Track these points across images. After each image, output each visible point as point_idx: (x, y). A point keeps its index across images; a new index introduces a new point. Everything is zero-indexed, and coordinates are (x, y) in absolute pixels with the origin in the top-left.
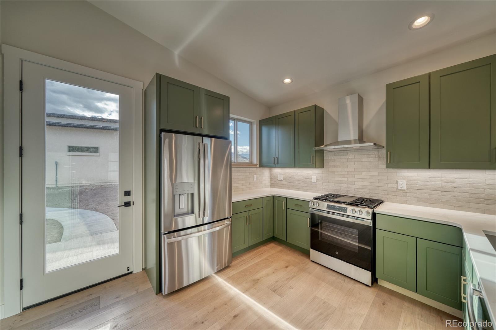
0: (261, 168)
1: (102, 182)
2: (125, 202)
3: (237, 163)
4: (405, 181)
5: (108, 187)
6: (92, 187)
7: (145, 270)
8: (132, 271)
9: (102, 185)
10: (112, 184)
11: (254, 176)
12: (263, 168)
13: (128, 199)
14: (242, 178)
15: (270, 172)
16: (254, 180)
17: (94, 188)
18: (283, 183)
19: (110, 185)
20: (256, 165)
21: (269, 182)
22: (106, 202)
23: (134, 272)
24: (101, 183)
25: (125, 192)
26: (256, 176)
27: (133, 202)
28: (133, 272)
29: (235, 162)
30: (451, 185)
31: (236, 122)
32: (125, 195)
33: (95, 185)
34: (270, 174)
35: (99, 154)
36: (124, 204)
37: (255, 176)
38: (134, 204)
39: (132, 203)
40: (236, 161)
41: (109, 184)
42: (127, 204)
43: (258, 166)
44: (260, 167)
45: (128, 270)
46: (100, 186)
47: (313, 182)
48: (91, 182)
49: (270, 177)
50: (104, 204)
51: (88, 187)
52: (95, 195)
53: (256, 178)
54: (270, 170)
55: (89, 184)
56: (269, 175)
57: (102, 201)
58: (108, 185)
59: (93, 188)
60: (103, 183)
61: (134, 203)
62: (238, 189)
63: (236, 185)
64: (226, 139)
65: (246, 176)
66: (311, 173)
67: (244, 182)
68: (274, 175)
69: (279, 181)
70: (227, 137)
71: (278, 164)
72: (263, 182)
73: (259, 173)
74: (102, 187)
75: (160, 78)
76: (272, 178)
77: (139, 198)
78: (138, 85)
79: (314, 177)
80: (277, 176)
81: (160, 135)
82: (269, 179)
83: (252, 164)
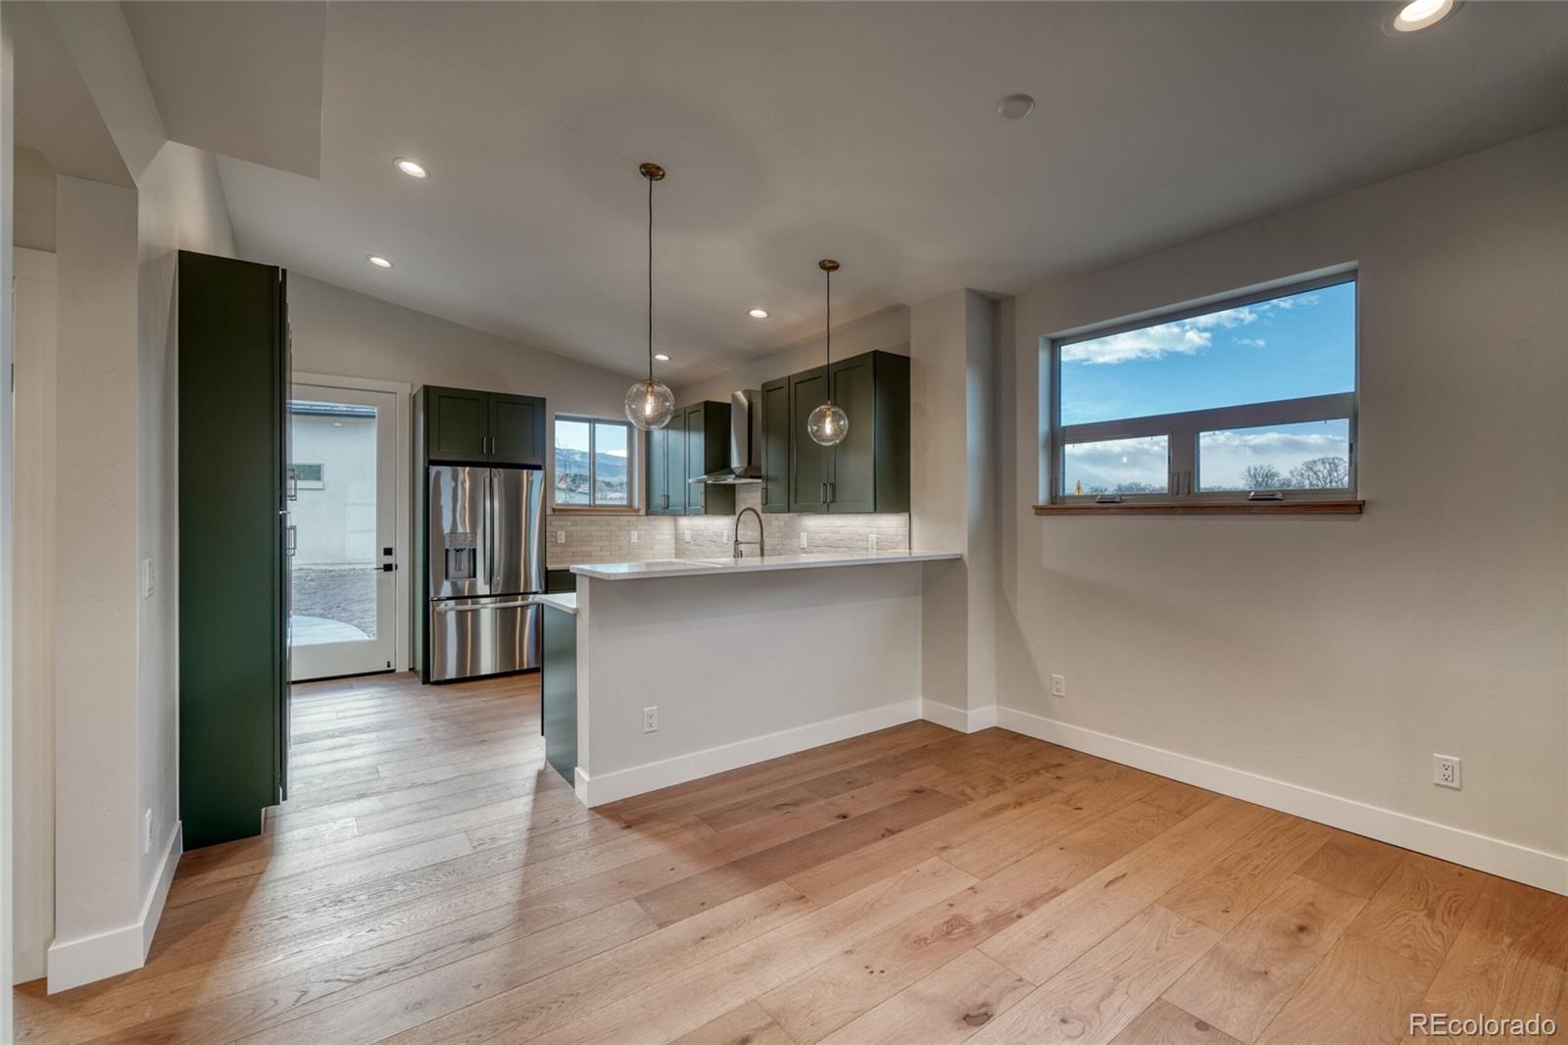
0: (650, 517)
2: (385, 563)
3: (593, 507)
5: (345, 576)
7: (412, 669)
8: (394, 668)
9: (330, 571)
10: (357, 567)
11: (632, 532)
12: (656, 517)
13: (388, 560)
14: (601, 537)
15: (675, 525)
16: (632, 541)
18: (690, 548)
19: (350, 570)
20: (638, 510)
21: (673, 545)
23: (397, 671)
24: (326, 564)
25: (384, 551)
26: (636, 532)
27: (396, 566)
28: (395, 670)
29: (590, 505)
31: (592, 425)
32: (385, 554)
35: (324, 485)
36: (383, 567)
37: (634, 535)
38: (398, 568)
39: (394, 567)
41: (347, 566)
42: (388, 568)
43: (643, 512)
44: (647, 514)
45: (389, 666)
46: (325, 571)
49: (676, 536)
50: (341, 608)
52: (316, 593)
53: (635, 537)
54: (675, 521)
56: (673, 532)
57: (336, 603)
58: (344, 570)
60: (332, 564)
61: (398, 566)
62: (591, 556)
63: (585, 549)
64: (538, 468)
65: (611, 532)
66: (720, 525)
67: (607, 543)
68: (681, 532)
69: (686, 545)
70: (539, 463)
71: (668, 510)
72: (656, 547)
73: (646, 527)
74: (332, 573)
75: (428, 390)
76: (678, 539)
77: (401, 558)
78: (404, 388)
79: (726, 532)
80: (684, 534)
81: (428, 468)
82: (673, 541)
83: (628, 509)
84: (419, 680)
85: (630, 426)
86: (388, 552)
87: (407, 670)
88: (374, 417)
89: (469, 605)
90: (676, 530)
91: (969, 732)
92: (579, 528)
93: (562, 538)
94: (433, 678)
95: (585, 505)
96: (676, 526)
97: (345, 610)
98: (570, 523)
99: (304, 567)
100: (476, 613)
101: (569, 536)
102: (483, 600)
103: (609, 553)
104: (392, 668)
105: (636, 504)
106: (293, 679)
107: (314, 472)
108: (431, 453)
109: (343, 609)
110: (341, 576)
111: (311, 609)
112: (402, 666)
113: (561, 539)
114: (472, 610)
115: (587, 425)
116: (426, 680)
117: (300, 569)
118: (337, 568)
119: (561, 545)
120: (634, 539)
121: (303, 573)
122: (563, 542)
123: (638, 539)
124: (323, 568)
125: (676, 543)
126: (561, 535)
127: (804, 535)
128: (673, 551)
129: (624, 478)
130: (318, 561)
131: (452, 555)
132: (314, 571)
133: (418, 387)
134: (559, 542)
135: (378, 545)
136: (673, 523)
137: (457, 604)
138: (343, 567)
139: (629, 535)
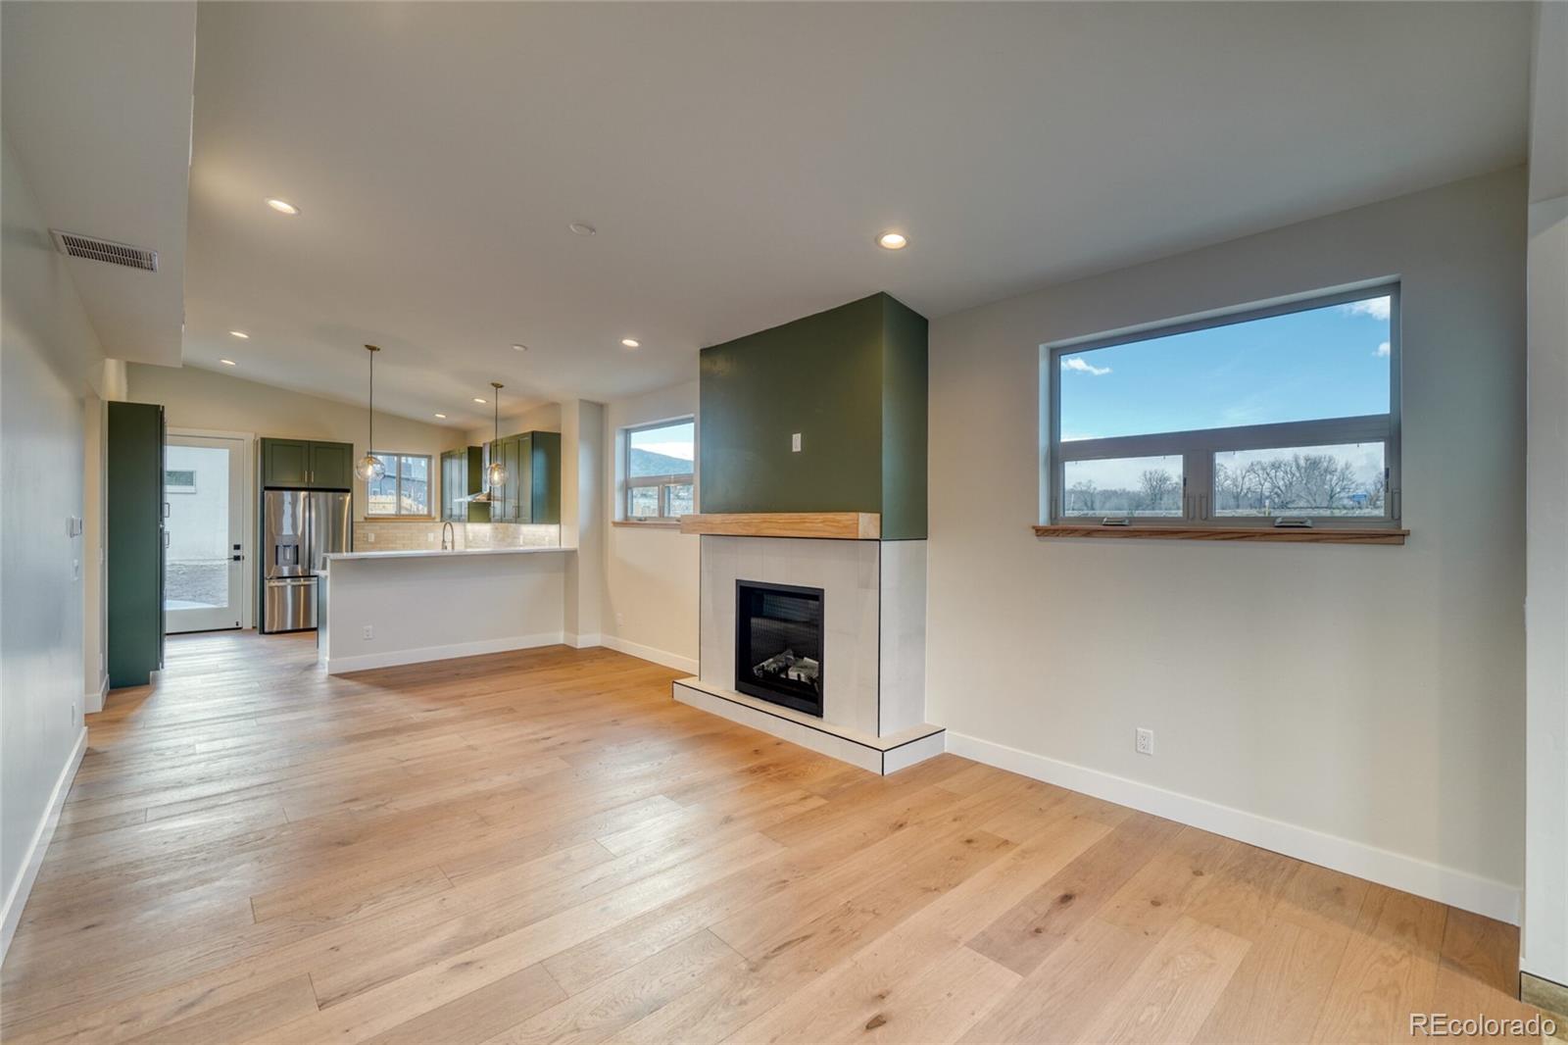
2: (236, 556)
7: (254, 628)
11: (429, 534)
13: (237, 553)
14: (403, 537)
16: (429, 540)
20: (434, 518)
25: (234, 548)
26: (432, 534)
28: (242, 628)
29: (395, 515)
32: (235, 551)
35: (195, 489)
36: (233, 560)
37: (431, 536)
39: (242, 555)
40: (397, 514)
42: (237, 558)
43: (438, 519)
44: (442, 521)
52: (187, 583)
56: (463, 534)
61: (244, 557)
63: (390, 546)
64: (347, 491)
67: (408, 542)
70: (347, 487)
75: (264, 440)
77: (249, 552)
78: (247, 438)
81: (264, 492)
83: (429, 517)
85: (429, 457)
86: (237, 547)
91: (578, 647)
93: (371, 539)
94: (266, 630)
95: (391, 515)
96: (465, 529)
97: (213, 596)
98: (377, 528)
99: (177, 563)
101: (377, 537)
104: (240, 626)
105: (432, 514)
106: (167, 632)
107: (187, 478)
108: (266, 481)
110: (213, 570)
112: (248, 624)
114: (304, 585)
115: (394, 458)
116: (263, 632)
118: (208, 563)
119: (371, 543)
121: (174, 568)
122: (373, 541)
123: (434, 539)
124: (196, 563)
126: (371, 536)
127: (521, 537)
130: (192, 558)
131: (280, 550)
132: (186, 566)
134: (369, 541)
135: (229, 544)
138: (215, 563)
139: (427, 535)
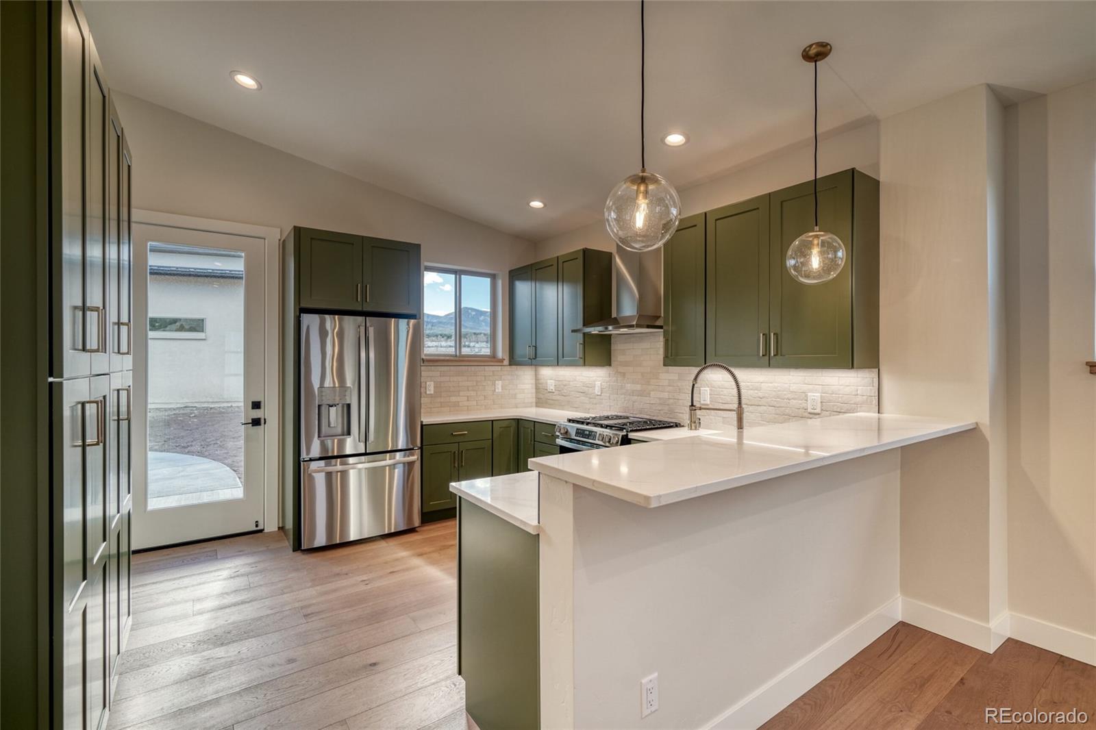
0: (513, 367)
1: (211, 400)
2: (254, 417)
3: (460, 357)
4: (708, 389)
5: (223, 413)
6: (189, 411)
7: (281, 528)
8: (262, 528)
9: (211, 408)
10: (234, 405)
11: (497, 382)
12: (518, 367)
13: (256, 414)
14: (468, 387)
15: (536, 375)
16: (497, 391)
17: (194, 413)
18: (554, 398)
20: (502, 361)
21: (534, 396)
22: (221, 442)
23: (266, 531)
24: (208, 402)
25: (253, 402)
26: (500, 382)
27: (265, 419)
28: (263, 530)
29: (456, 356)
30: (757, 393)
31: (458, 277)
32: (253, 408)
33: (195, 407)
34: (536, 379)
35: (206, 336)
36: (251, 421)
37: (499, 384)
38: (267, 423)
39: (262, 421)
40: (458, 354)
41: (226, 405)
42: (256, 422)
43: (506, 362)
44: (510, 365)
45: (257, 526)
46: (207, 408)
47: (597, 393)
48: (187, 401)
49: (536, 385)
50: (216, 446)
51: (182, 412)
52: (198, 428)
53: (500, 387)
54: (536, 370)
55: (182, 406)
56: (533, 381)
57: (213, 440)
58: (223, 408)
59: (191, 414)
60: (212, 403)
61: (267, 420)
62: (459, 406)
63: (453, 399)
65: (477, 382)
66: (595, 377)
67: (473, 393)
68: (542, 381)
69: (548, 394)
71: (535, 360)
72: (519, 396)
73: (509, 377)
74: (212, 411)
75: (299, 232)
76: (539, 387)
77: (270, 412)
78: (274, 233)
79: (598, 383)
80: (546, 383)
81: (300, 317)
82: (534, 390)
83: (493, 359)
84: (288, 544)
85: (493, 277)
87: (277, 529)
88: (241, 278)
89: (337, 466)
90: (537, 379)
92: (447, 379)
93: (430, 388)
94: (304, 543)
95: (451, 356)
98: (438, 374)
100: (344, 474)
101: (437, 387)
102: (351, 460)
103: (475, 403)
104: (260, 527)
105: (500, 354)
108: (301, 302)
109: (220, 446)
110: (221, 413)
111: (191, 445)
112: (271, 526)
113: (430, 390)
115: (453, 276)
116: (297, 547)
117: (186, 407)
118: (217, 405)
120: (499, 389)
122: (432, 392)
123: (502, 389)
125: (536, 392)
126: (430, 386)
128: (534, 400)
129: (488, 330)
130: (201, 400)
131: (324, 409)
133: (288, 229)
134: (428, 392)
135: (247, 398)
136: (533, 373)
137: (326, 465)
138: (222, 405)
139: (494, 384)
